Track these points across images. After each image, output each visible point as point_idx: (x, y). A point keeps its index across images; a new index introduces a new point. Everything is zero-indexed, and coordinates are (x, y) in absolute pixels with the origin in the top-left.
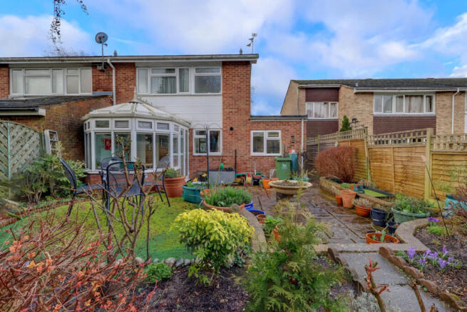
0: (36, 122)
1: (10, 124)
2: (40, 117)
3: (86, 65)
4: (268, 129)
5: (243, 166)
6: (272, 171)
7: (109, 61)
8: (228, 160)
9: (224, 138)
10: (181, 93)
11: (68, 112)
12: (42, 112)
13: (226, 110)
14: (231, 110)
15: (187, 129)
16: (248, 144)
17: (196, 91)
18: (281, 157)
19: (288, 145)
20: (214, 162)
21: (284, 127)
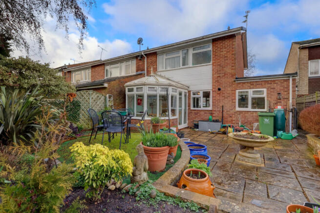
0: (104, 91)
1: (91, 92)
2: (105, 88)
3: (133, 58)
4: (253, 88)
5: (230, 119)
6: (256, 125)
7: (143, 54)
8: (216, 114)
9: (213, 97)
10: (183, 67)
11: (119, 85)
12: (106, 85)
13: (215, 76)
14: (218, 75)
15: (187, 91)
16: (234, 101)
17: (193, 64)
18: (266, 112)
19: (275, 102)
20: (206, 115)
21: (269, 85)
